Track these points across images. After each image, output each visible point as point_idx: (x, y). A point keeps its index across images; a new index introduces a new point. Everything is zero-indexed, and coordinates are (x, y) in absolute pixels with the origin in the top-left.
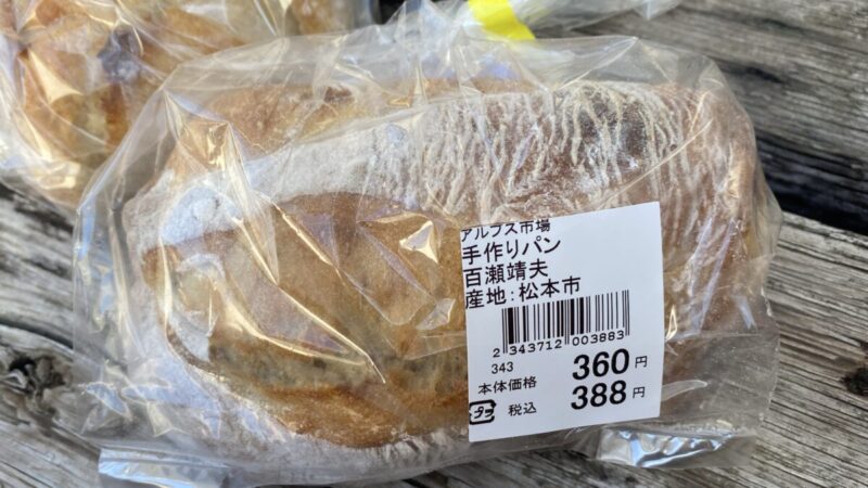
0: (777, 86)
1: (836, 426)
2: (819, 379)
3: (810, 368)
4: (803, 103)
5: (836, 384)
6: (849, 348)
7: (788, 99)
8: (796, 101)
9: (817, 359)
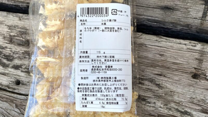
0: (172, 10)
1: (191, 86)
2: (187, 77)
3: (185, 75)
4: (177, 13)
5: (190, 78)
6: (192, 69)
7: (174, 13)
8: (176, 13)
9: (186, 73)
